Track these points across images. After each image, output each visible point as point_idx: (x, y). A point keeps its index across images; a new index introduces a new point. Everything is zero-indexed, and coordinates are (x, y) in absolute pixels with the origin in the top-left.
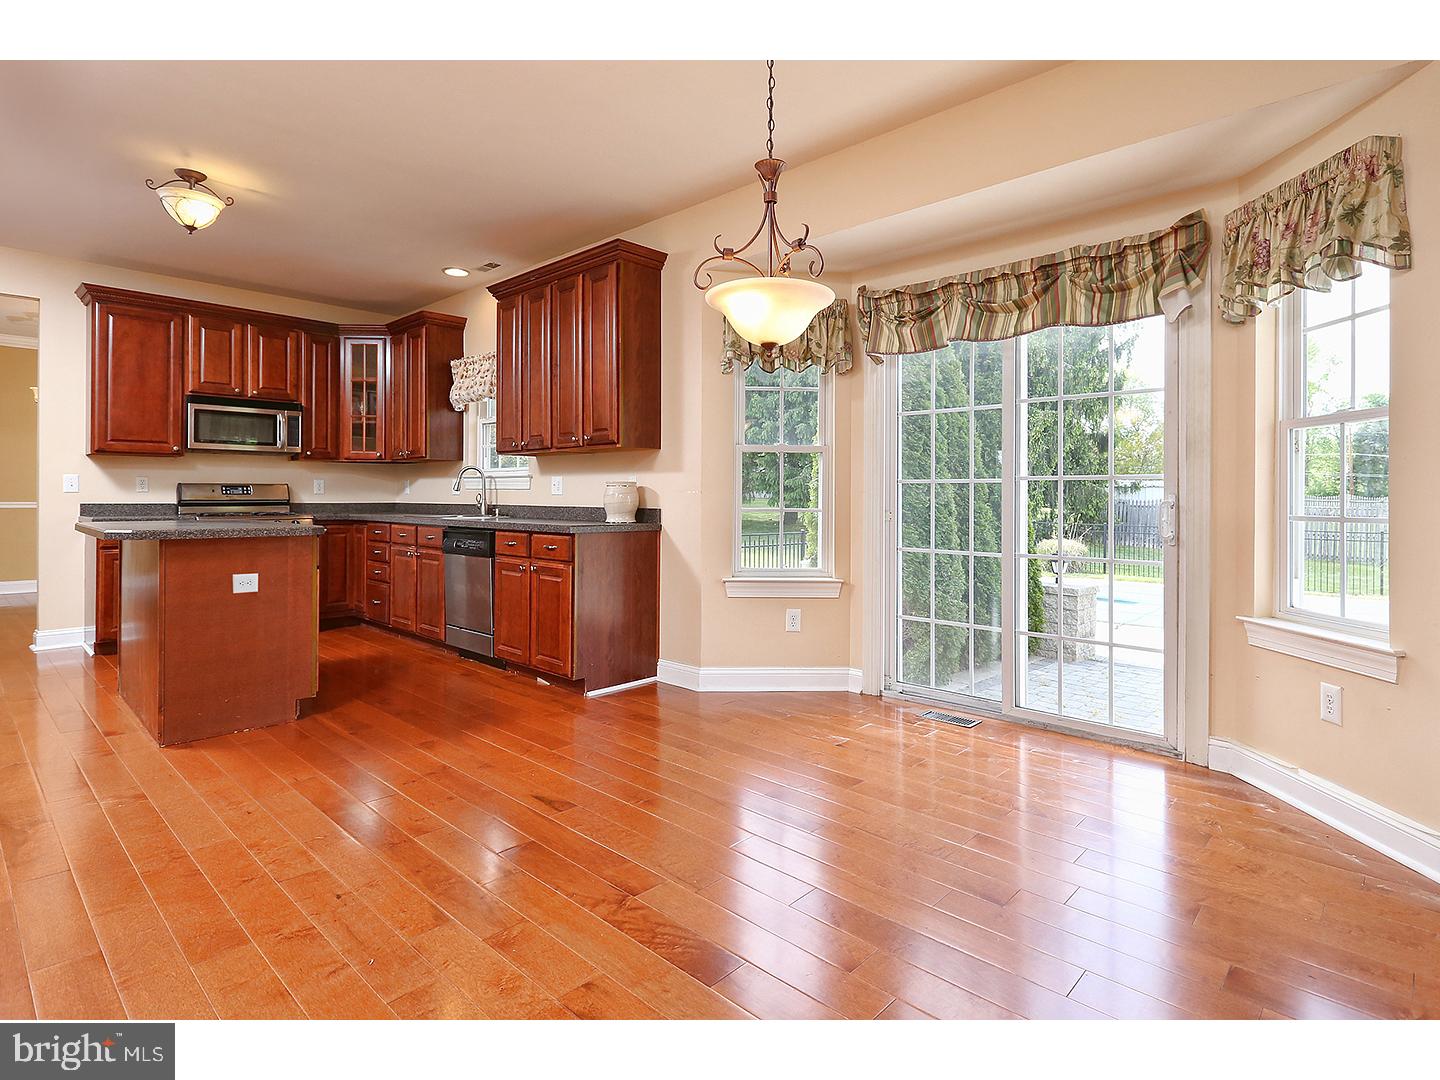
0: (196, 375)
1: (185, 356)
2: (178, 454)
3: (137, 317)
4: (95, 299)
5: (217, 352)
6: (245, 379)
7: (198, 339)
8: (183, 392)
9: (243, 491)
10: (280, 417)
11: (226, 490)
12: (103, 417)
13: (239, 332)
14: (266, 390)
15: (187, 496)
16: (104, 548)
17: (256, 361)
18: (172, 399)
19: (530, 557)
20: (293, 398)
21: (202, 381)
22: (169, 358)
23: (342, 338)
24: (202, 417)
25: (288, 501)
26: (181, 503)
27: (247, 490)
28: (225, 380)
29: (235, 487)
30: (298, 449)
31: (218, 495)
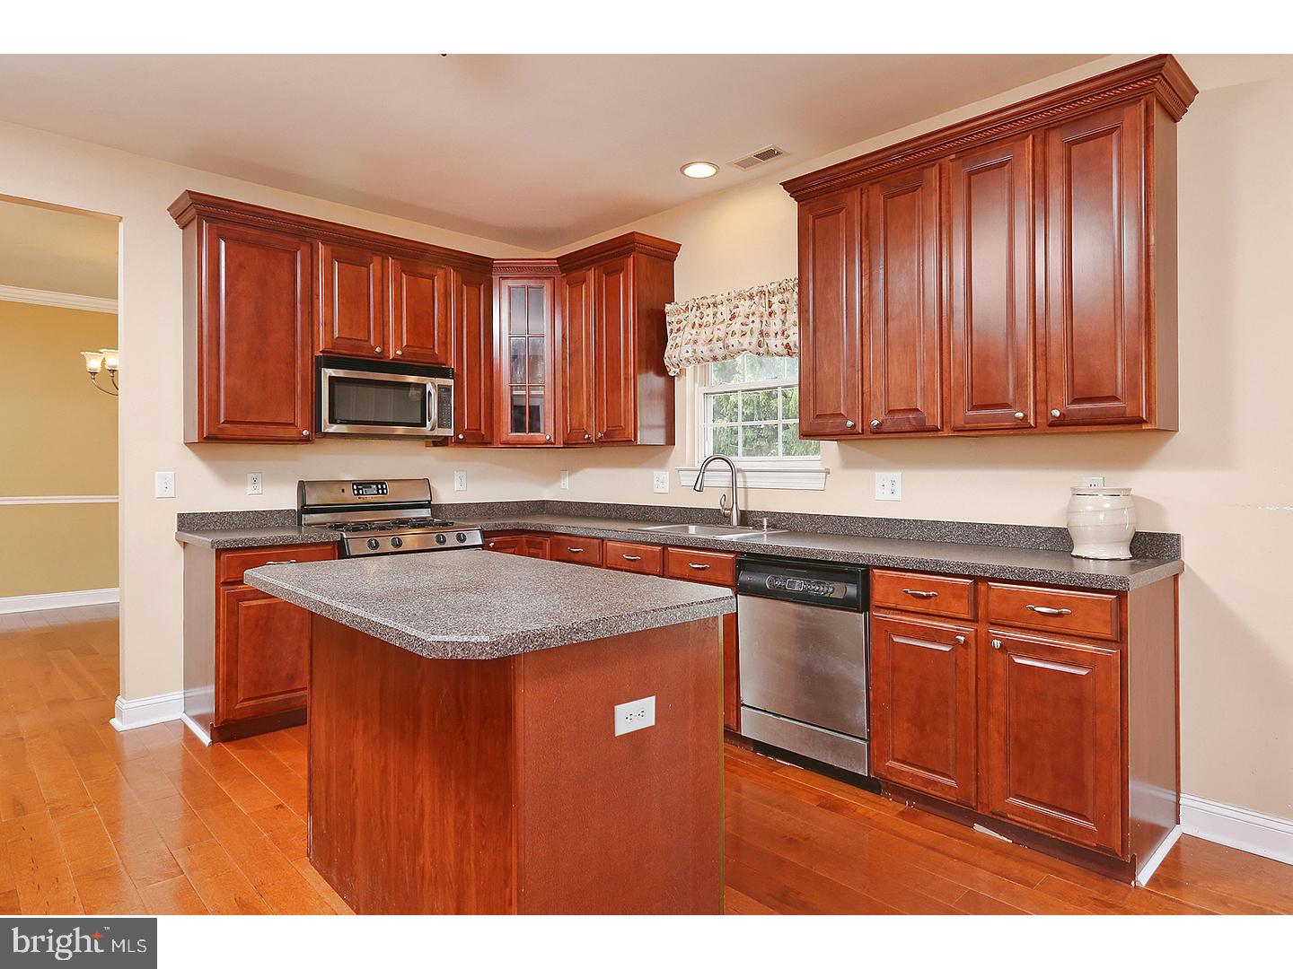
0: (329, 328)
1: (315, 301)
2: (307, 440)
3: (256, 244)
4: (202, 215)
5: (354, 298)
6: (386, 333)
7: (329, 278)
8: (312, 354)
9: (378, 489)
10: (429, 387)
11: (358, 490)
12: (214, 388)
13: (379, 268)
14: (410, 350)
15: (312, 500)
16: (225, 583)
17: (398, 307)
18: (299, 362)
19: (975, 620)
20: (443, 360)
21: (336, 335)
22: (295, 304)
23: (495, 278)
24: (337, 388)
25: (430, 501)
26: (305, 509)
27: (382, 489)
28: (362, 336)
29: (367, 484)
30: (450, 432)
31: (350, 497)
